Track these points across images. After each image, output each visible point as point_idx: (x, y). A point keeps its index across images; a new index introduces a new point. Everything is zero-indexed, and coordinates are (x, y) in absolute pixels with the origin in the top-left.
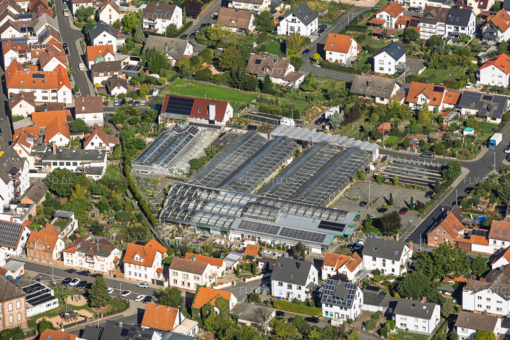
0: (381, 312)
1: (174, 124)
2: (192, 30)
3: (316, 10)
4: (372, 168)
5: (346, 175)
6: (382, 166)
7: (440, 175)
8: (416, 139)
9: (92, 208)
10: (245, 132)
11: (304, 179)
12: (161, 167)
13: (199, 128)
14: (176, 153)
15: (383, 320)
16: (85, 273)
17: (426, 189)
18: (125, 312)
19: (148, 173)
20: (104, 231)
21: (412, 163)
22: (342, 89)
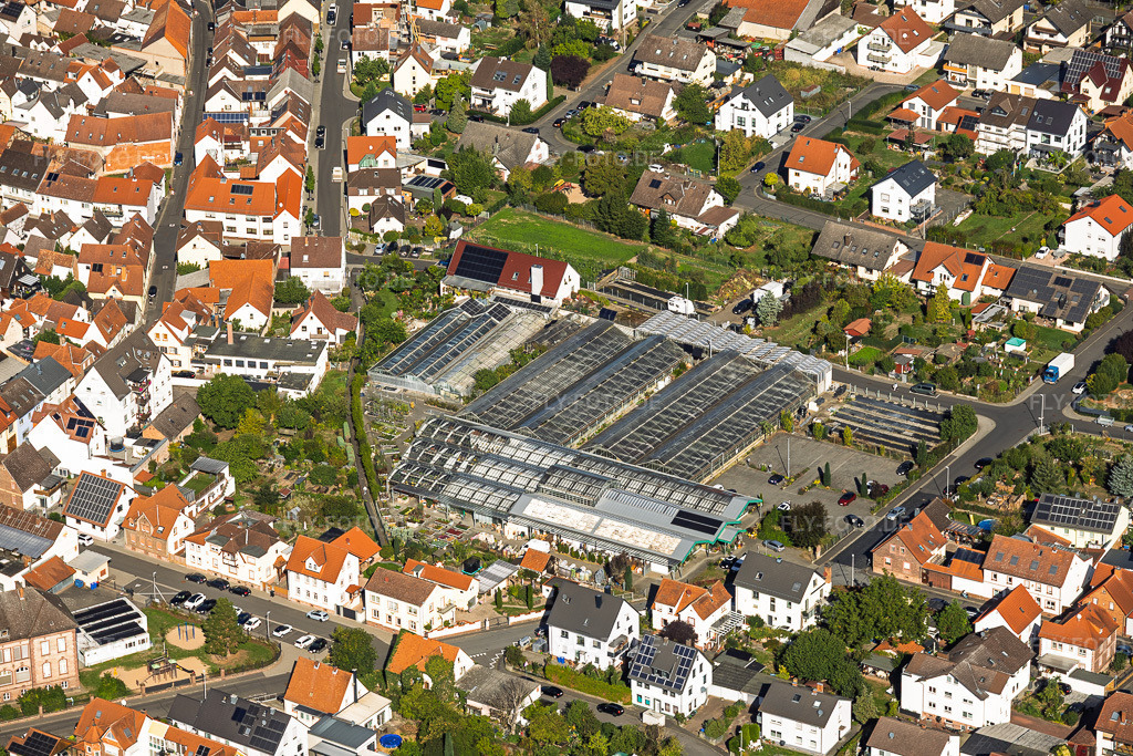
0: (743, 702)
1: (467, 297)
2: (561, 113)
3: (799, 85)
4: (813, 407)
5: (755, 419)
6: (833, 405)
7: (937, 430)
8: (910, 356)
9: (272, 453)
10: (594, 321)
11: (676, 423)
12: (421, 382)
13: (512, 309)
14: (455, 354)
15: (743, 719)
16: (220, 584)
17: (901, 455)
18: (269, 667)
19: (396, 392)
20: (281, 502)
21: (891, 403)
22: (804, 245)
